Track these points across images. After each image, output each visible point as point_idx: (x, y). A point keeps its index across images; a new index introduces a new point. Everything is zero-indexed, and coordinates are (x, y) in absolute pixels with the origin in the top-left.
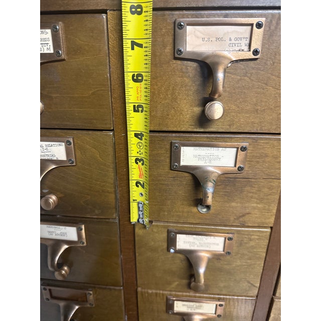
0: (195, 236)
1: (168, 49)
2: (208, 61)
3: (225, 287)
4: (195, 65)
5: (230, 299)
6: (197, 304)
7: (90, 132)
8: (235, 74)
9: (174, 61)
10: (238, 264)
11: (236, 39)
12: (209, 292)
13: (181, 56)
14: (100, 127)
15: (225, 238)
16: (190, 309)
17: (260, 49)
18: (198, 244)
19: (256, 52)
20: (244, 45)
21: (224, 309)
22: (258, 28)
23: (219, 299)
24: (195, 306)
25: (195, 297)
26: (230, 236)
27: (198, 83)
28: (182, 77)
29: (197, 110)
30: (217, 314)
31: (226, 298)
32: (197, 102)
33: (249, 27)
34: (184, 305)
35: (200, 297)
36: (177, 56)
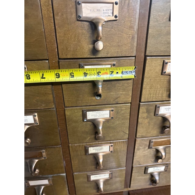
0: (96, 112)
1: (74, 16)
2: (94, 21)
3: (112, 136)
4: (87, 23)
5: (115, 142)
6: (100, 147)
7: (36, 61)
8: (107, 28)
9: (77, 22)
10: (117, 123)
11: (106, 10)
12: (105, 140)
13: (81, 19)
14: (41, 58)
15: (110, 110)
16: (97, 151)
17: (118, 15)
18: (98, 115)
19: (116, 17)
20: (110, 13)
21: (114, 148)
22: (116, 5)
23: (111, 143)
24: (99, 149)
25: (99, 144)
26: (112, 109)
27: (90, 33)
28: (82, 30)
29: (91, 46)
30: (110, 151)
31: (114, 142)
32: (90, 42)
33: (112, 4)
34: (94, 149)
35: (101, 143)
36: (78, 19)
